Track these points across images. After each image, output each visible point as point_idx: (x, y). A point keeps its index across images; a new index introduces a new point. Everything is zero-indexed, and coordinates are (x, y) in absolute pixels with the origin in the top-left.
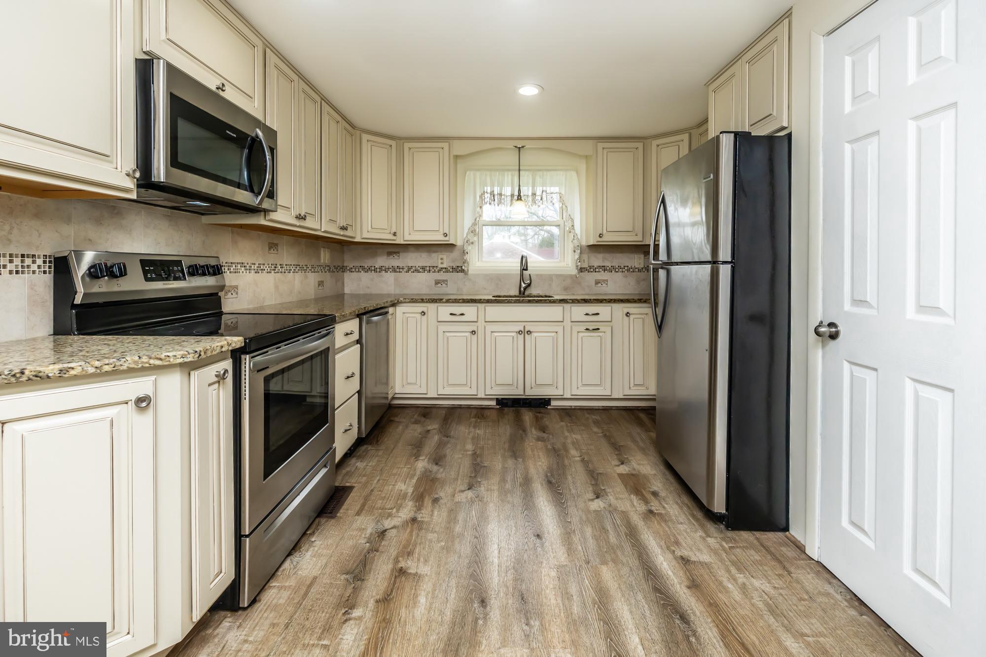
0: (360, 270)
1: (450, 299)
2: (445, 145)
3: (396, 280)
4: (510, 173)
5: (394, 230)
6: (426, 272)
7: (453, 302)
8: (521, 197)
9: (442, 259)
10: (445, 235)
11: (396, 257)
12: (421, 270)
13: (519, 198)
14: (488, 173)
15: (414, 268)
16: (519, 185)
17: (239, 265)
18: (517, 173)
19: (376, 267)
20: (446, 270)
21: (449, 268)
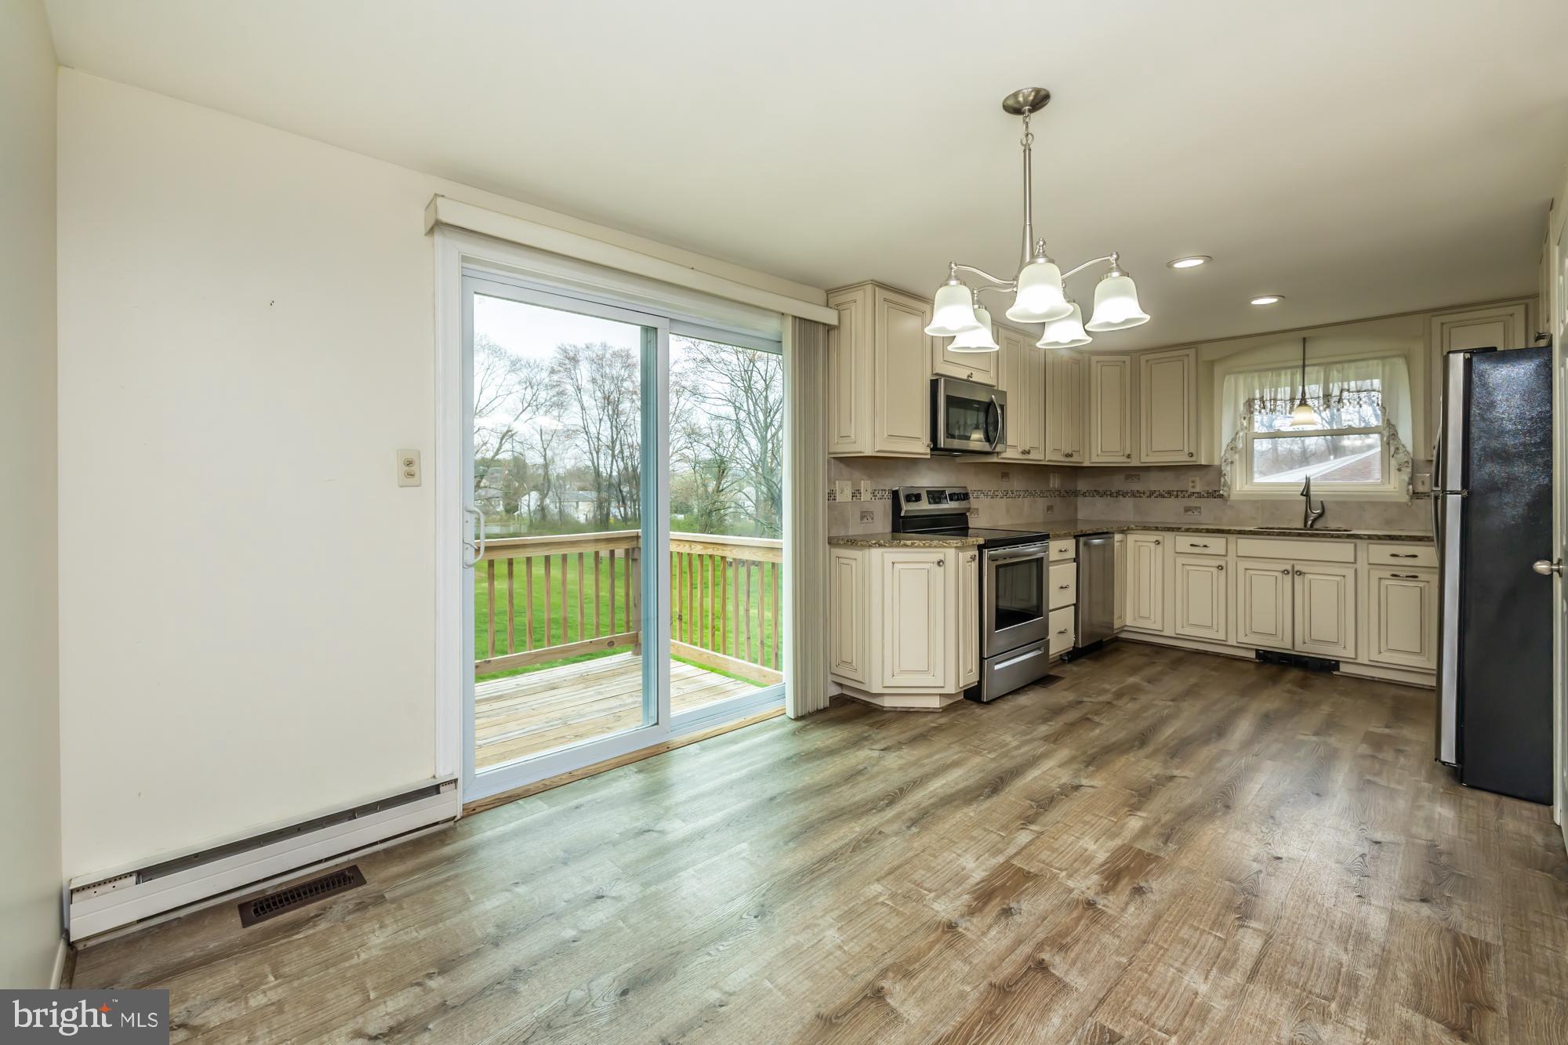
0: (1095, 494)
1: (1190, 528)
2: (1191, 352)
3: (1135, 506)
4: (1289, 372)
5: (1128, 452)
6: (1173, 497)
7: (1194, 532)
8: (1305, 402)
9: (1193, 482)
10: (1191, 455)
11: (1136, 480)
12: (1166, 495)
13: (1303, 403)
14: (1256, 374)
15: (1157, 493)
16: (1304, 385)
17: (979, 493)
18: (1300, 369)
19: (1113, 491)
20: (1200, 495)
21: (1203, 493)
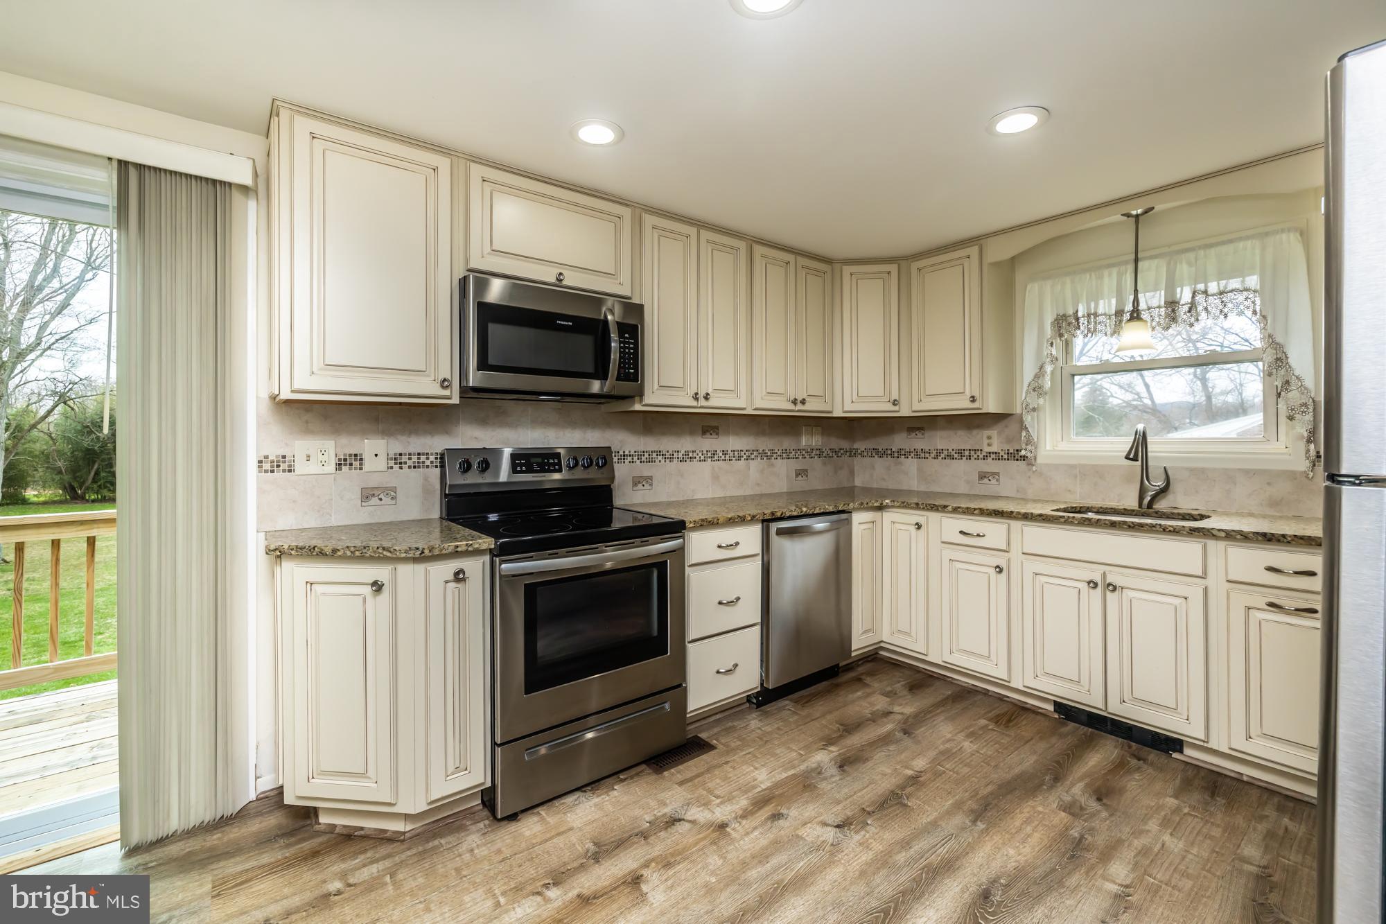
0: (874, 454)
1: (959, 507)
2: (973, 251)
3: (920, 470)
4: (1115, 271)
5: (895, 396)
6: (964, 458)
7: (964, 513)
8: (1139, 314)
9: (989, 438)
10: (973, 399)
11: (919, 435)
12: (956, 456)
14: (1068, 279)
15: (946, 453)
16: (1136, 291)
17: (654, 455)
18: (1131, 268)
19: (893, 450)
20: (998, 457)
21: (1002, 453)
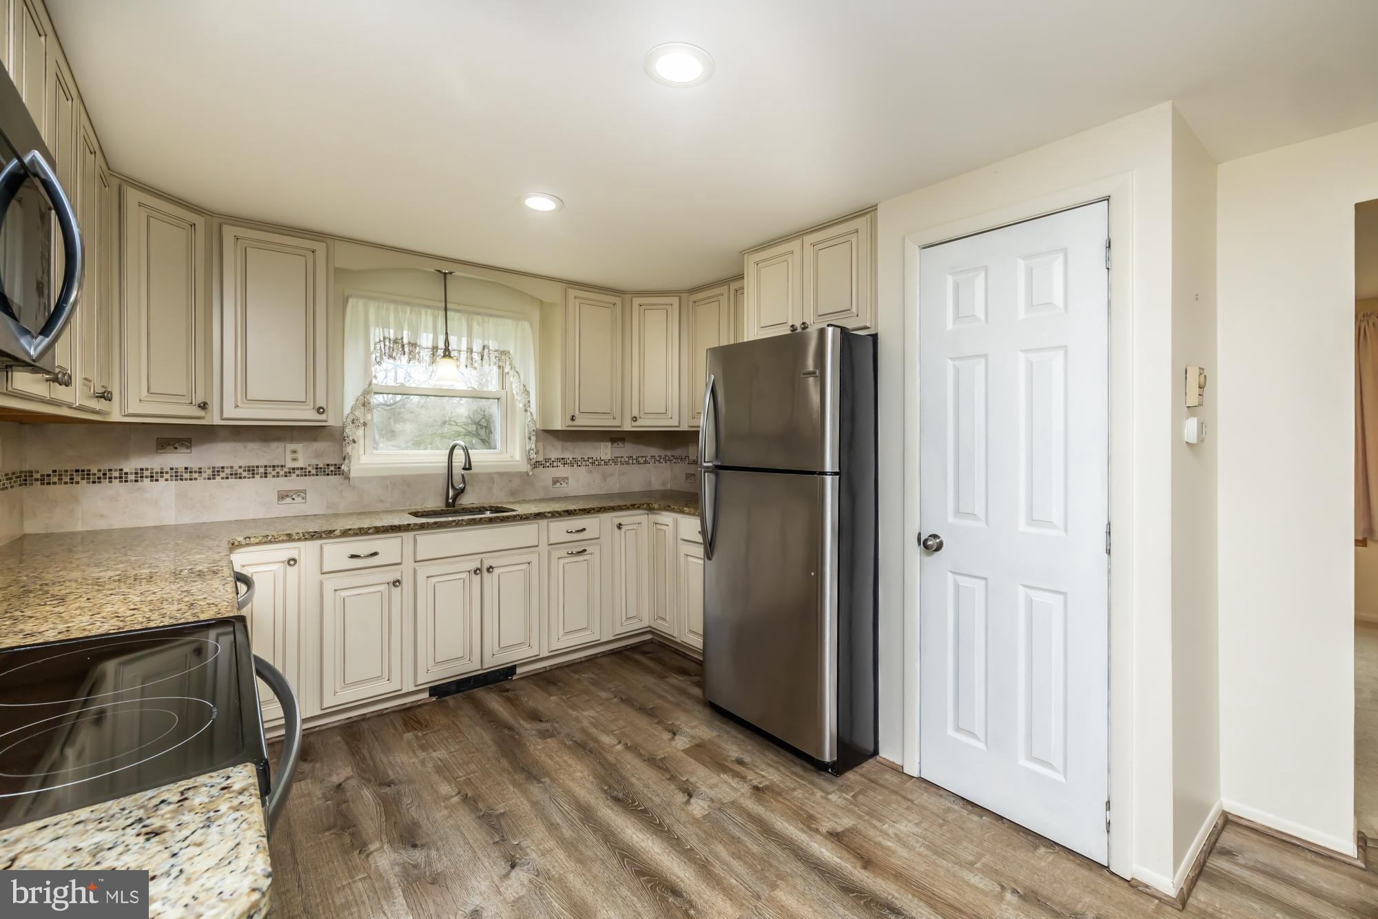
0: (77, 478)
1: (349, 530)
2: (322, 246)
3: (182, 495)
4: (431, 312)
5: (201, 398)
6: (257, 477)
7: (356, 534)
8: (450, 353)
9: (294, 451)
10: (320, 410)
11: (182, 448)
13: (447, 353)
15: (228, 471)
16: (447, 334)
18: (442, 313)
19: (125, 471)
20: (304, 472)
21: (309, 469)
